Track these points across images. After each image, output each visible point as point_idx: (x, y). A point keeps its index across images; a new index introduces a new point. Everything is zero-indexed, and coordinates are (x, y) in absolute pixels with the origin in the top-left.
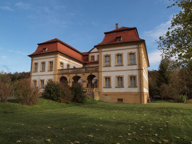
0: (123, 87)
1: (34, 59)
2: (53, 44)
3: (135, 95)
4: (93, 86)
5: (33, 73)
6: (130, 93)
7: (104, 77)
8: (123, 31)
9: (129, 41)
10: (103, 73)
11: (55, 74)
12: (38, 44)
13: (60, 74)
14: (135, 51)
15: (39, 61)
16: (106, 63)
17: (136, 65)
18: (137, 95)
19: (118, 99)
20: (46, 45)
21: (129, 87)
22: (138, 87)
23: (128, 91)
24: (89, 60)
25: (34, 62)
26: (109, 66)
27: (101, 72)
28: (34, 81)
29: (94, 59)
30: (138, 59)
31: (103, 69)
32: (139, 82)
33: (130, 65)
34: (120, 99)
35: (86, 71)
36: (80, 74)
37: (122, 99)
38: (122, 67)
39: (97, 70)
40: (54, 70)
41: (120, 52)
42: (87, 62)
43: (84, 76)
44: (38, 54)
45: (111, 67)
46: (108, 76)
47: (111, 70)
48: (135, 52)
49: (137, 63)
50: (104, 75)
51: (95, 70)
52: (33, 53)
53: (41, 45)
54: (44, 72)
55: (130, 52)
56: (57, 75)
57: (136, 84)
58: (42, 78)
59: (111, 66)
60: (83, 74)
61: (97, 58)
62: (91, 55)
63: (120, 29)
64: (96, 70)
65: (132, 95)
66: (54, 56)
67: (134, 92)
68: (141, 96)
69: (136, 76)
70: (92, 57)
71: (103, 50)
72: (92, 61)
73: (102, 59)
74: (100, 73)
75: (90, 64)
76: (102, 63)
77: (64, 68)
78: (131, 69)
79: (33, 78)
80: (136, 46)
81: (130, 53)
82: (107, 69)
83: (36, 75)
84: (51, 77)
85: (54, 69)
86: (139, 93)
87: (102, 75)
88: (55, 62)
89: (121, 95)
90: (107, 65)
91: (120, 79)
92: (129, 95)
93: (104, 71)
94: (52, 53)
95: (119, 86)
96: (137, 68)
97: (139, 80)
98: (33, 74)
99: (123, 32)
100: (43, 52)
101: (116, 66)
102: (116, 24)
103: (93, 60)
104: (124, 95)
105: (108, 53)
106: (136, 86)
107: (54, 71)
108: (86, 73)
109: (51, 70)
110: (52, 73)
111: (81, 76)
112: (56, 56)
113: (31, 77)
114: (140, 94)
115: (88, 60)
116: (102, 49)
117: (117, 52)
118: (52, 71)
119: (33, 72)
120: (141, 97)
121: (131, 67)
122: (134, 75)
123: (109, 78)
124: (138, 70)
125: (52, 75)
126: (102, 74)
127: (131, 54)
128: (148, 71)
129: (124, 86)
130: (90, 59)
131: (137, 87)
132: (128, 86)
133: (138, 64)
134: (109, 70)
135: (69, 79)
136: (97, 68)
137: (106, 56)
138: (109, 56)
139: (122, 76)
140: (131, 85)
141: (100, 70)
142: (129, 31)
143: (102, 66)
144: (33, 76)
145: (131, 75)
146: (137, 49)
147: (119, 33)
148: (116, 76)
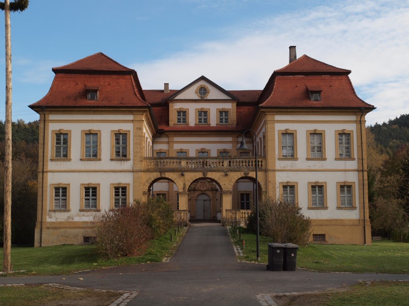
0: (327, 208)
3: (352, 225)
5: (49, 162)
6: (342, 220)
7: (281, 183)
8: (321, 75)
9: (340, 104)
10: (277, 173)
11: (136, 169)
13: (154, 171)
14: (351, 127)
16: (285, 151)
17: (354, 159)
18: (356, 225)
19: (313, 235)
21: (338, 208)
22: (358, 209)
23: (336, 218)
24: (171, 123)
27: (275, 171)
28: (57, 188)
29: (185, 119)
30: (358, 147)
31: (279, 164)
32: (359, 198)
33: (341, 159)
34: (319, 235)
35: (230, 165)
36: (214, 173)
37: (323, 236)
38: (324, 162)
39: (260, 166)
40: (131, 157)
41: (319, 127)
42: (166, 128)
45: (296, 162)
46: (291, 181)
47: (296, 168)
48: (352, 131)
49: (356, 156)
50: (281, 178)
53: (70, 75)
54: (98, 162)
55: (341, 129)
56: (142, 173)
57: (354, 203)
59: (297, 159)
60: (223, 173)
61: (196, 119)
62: (178, 106)
64: (258, 165)
65: (345, 226)
66: (130, 117)
67: (349, 220)
68: (364, 227)
69: (353, 184)
72: (181, 126)
74: (270, 174)
76: (274, 150)
78: (343, 168)
79: (52, 179)
80: (353, 118)
81: (341, 132)
82: (288, 164)
83: (62, 169)
85: (134, 156)
86: (360, 221)
87: (277, 178)
89: (321, 225)
90: (286, 156)
91: (317, 189)
92: (340, 225)
93: (279, 168)
95: (316, 204)
96: (356, 167)
97: (359, 193)
98: (51, 166)
100: (88, 103)
101: (308, 159)
102: (290, 47)
103: (183, 122)
104: (327, 225)
106: (354, 206)
107: (134, 160)
108: (231, 171)
109: (121, 158)
111: (219, 179)
112: (138, 117)
113: (45, 174)
114: (362, 223)
116: (275, 115)
117: (312, 127)
119: (52, 160)
120: (365, 230)
121: (342, 164)
122: (348, 181)
123: (292, 187)
124: (357, 173)
126: (275, 177)
127: (342, 134)
129: (328, 206)
131: (354, 208)
132: (336, 206)
133: (358, 159)
134: (292, 167)
135: (182, 186)
136: (262, 161)
137: (285, 133)
138: (293, 134)
139: (324, 184)
140: (342, 204)
141: (270, 167)
142: (334, 78)
143: (277, 158)
144: (49, 172)
145: (343, 181)
146: (355, 124)
147: (310, 77)
148: (310, 183)
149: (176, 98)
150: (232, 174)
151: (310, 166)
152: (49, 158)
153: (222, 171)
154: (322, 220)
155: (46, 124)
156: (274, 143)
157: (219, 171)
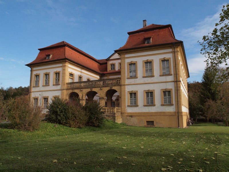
0: (154, 105)
1: (34, 69)
2: (59, 48)
3: (171, 116)
4: (114, 105)
6: (164, 113)
7: (128, 92)
8: (154, 30)
9: (162, 43)
10: (126, 87)
11: (62, 88)
12: (39, 49)
13: (69, 89)
14: (169, 56)
15: (41, 71)
16: (131, 74)
17: (171, 75)
18: (173, 116)
19: (147, 121)
20: (50, 50)
21: (162, 105)
22: (174, 105)
23: (160, 111)
24: (108, 70)
25: (35, 73)
26: (135, 77)
27: (125, 85)
28: (35, 99)
29: (114, 68)
30: (174, 67)
31: (127, 81)
32: (175, 98)
33: (163, 75)
34: (151, 121)
35: (104, 84)
36: (96, 89)
37: (152, 122)
38: (153, 78)
41: (149, 58)
42: (105, 73)
43: (101, 91)
44: (39, 62)
45: (137, 79)
46: (134, 90)
47: (137, 83)
48: (170, 58)
49: (172, 73)
50: (128, 89)
51: (116, 83)
52: (33, 62)
53: (44, 51)
54: (49, 86)
55: (163, 58)
56: (65, 90)
57: (172, 101)
58: (45, 94)
60: (100, 88)
61: (119, 67)
62: (111, 62)
63: (149, 27)
64: (118, 83)
65: (166, 116)
66: (61, 65)
67: (169, 112)
68: (178, 117)
69: (171, 90)
70: (112, 65)
71: (127, 56)
73: (125, 68)
74: (123, 87)
75: (110, 75)
76: (125, 74)
77: (75, 81)
78: (165, 80)
79: (33, 95)
80: (170, 50)
81: (163, 60)
82: (132, 81)
84: (58, 94)
86: (176, 113)
87: (126, 89)
88: (62, 73)
89: (151, 116)
90: (132, 76)
91: (149, 94)
92: (163, 116)
93: (127, 83)
94: (58, 61)
95: (149, 103)
96: (173, 80)
97: (175, 95)
98: (33, 89)
99: (152, 31)
100: (46, 60)
101: (144, 77)
102: (144, 21)
104: (155, 116)
105: (134, 60)
106: (172, 103)
107: (62, 85)
108: (104, 87)
109: (57, 84)
110: (59, 87)
111: (98, 91)
112: (64, 65)
113: (31, 93)
114: (177, 114)
115: (106, 69)
116: (125, 54)
117: (146, 59)
118: (59, 85)
119: (33, 87)
120: (178, 119)
121: (164, 79)
122: (168, 88)
123: (135, 94)
124: (173, 83)
125: (59, 91)
127: (164, 61)
128: (188, 83)
129: (156, 104)
130: (109, 68)
131: (172, 105)
132: (160, 104)
133: (174, 74)
134: (134, 82)
135: (81, 96)
136: (119, 81)
137: (131, 64)
138: (135, 63)
139: (153, 91)
140: (165, 102)
141: (122, 83)
142: (161, 30)
143: (126, 78)
144: (32, 92)
145: (165, 89)
146: (172, 54)
147: (147, 32)
148: (145, 91)
149: (110, 59)
150: (104, 88)
151: (145, 81)
152: (33, 86)
153: (99, 87)
154: (152, 113)
155: (32, 72)
156: (125, 70)
157: (98, 87)
